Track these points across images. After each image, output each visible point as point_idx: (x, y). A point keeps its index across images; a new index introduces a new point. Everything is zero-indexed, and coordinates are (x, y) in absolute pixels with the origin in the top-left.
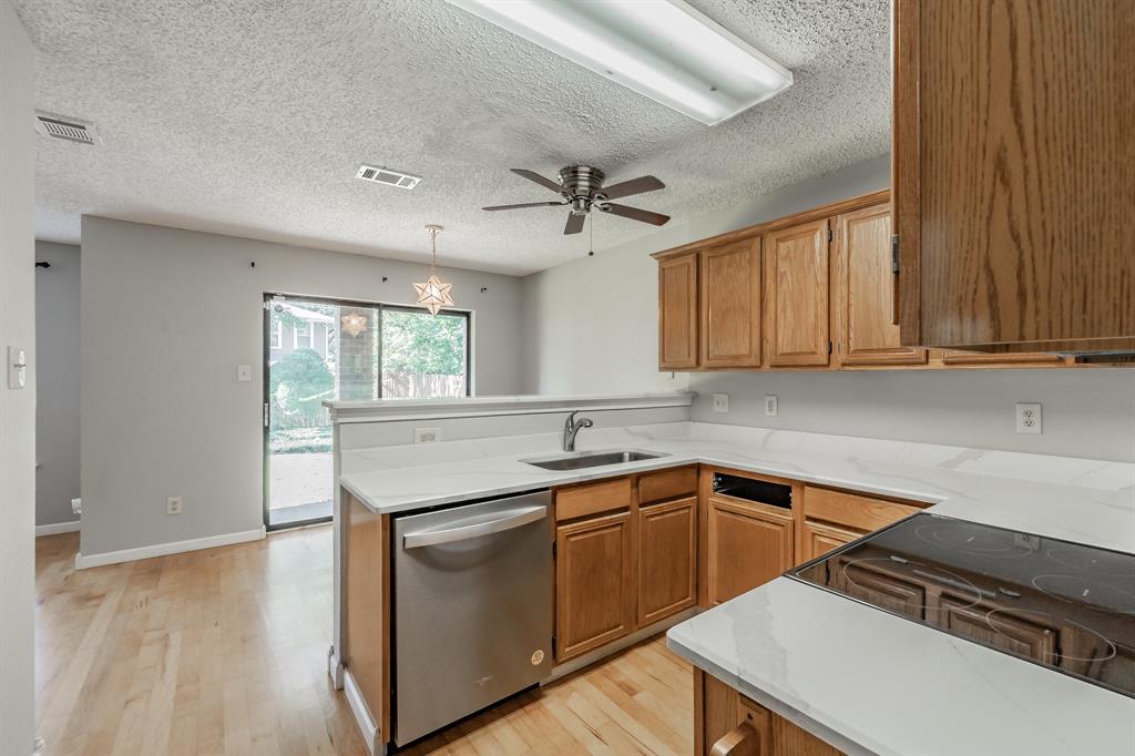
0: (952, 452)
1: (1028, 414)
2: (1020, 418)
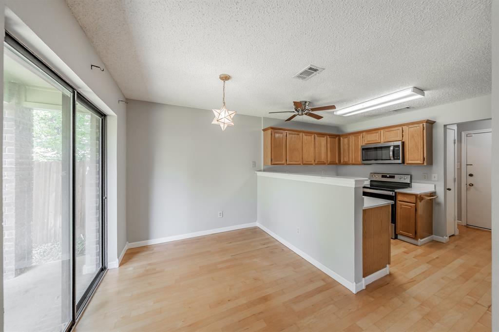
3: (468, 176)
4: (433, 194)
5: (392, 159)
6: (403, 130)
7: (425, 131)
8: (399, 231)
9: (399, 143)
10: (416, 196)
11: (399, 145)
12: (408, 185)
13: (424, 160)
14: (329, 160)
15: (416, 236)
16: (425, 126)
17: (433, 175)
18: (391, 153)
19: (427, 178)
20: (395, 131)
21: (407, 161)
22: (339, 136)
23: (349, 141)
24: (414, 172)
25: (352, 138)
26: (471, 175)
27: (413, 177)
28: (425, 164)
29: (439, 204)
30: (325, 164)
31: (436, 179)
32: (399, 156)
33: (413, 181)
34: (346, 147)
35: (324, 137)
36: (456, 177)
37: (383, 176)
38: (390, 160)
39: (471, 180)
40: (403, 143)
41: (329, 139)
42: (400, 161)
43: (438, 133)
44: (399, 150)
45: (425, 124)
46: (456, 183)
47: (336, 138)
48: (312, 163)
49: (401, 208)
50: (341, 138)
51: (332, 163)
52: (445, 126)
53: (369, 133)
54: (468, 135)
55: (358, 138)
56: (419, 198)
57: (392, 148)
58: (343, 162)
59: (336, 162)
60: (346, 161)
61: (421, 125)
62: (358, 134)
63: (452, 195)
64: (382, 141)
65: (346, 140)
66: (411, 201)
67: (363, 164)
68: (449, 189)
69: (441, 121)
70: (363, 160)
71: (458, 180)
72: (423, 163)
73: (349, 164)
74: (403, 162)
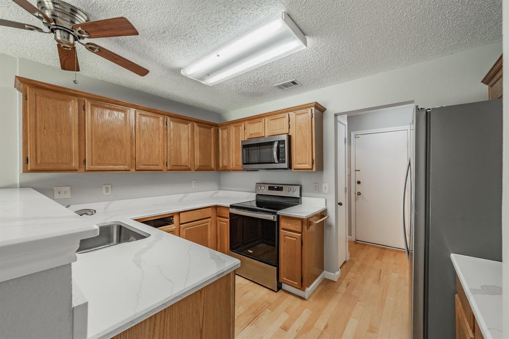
0: (181, 196)
1: (195, 183)
2: (193, 184)
3: (356, 183)
4: (323, 214)
5: (276, 161)
6: (289, 118)
7: (313, 119)
8: (283, 278)
9: (285, 137)
10: (301, 220)
11: (284, 141)
12: (296, 201)
13: (313, 164)
14: (197, 163)
15: (302, 285)
16: (313, 112)
17: (324, 185)
18: (275, 153)
19: (317, 189)
20: (280, 120)
21: (295, 166)
22: (216, 126)
23: (228, 133)
24: (305, 181)
25: (233, 129)
26: (359, 182)
27: (303, 189)
28: (314, 169)
29: (330, 226)
30: (189, 170)
31: (327, 191)
32: (285, 158)
33: (303, 194)
34: (225, 142)
35: (187, 124)
36: (347, 186)
37: (271, 188)
38: (274, 163)
39: (359, 188)
40: (290, 137)
41: (197, 128)
42: (285, 165)
43: (329, 123)
44: (284, 147)
45: (313, 108)
46: (347, 193)
47: (210, 128)
48: (160, 168)
49: (285, 241)
50: (220, 130)
51: (203, 168)
52: (336, 115)
53: (251, 121)
54: (356, 136)
55: (239, 129)
56: (306, 222)
57: (276, 145)
58: (223, 166)
59: (211, 166)
60: (225, 165)
61: (310, 111)
62: (239, 124)
63: (343, 210)
64: (267, 134)
65: (225, 132)
66: (295, 230)
67: (244, 170)
68: (340, 204)
69: (332, 108)
70: (244, 164)
71: (348, 190)
72: (312, 169)
73: (229, 170)
74: (290, 167)
